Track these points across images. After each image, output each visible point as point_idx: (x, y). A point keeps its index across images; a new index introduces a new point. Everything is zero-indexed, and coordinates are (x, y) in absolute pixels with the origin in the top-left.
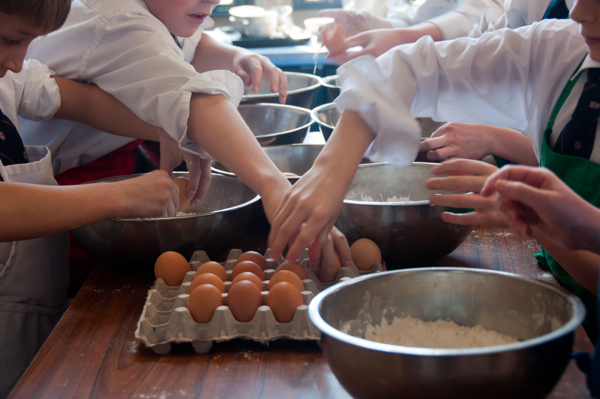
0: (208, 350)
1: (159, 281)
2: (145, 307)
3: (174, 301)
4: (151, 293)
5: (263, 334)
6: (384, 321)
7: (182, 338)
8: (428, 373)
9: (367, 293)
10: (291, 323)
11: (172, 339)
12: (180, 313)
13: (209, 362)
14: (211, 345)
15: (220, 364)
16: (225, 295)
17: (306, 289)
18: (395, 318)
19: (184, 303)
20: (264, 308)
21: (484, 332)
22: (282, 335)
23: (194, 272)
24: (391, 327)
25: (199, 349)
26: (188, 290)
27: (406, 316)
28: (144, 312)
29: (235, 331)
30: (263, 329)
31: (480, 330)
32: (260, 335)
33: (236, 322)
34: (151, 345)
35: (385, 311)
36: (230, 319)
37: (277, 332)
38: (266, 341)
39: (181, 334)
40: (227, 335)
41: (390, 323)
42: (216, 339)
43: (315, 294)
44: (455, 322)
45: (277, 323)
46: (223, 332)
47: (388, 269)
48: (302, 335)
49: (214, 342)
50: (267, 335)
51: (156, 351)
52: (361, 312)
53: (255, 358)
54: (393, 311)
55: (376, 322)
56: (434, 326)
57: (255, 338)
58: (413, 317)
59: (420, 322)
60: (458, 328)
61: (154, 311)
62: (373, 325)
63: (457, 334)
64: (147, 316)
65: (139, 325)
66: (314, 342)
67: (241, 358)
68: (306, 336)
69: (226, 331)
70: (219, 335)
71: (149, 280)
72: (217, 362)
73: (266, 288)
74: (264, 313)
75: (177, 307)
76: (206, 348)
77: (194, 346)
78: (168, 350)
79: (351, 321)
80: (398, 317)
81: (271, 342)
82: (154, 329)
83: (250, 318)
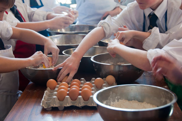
0: (63, 109)
1: (48, 88)
2: (44, 96)
3: (52, 94)
4: (45, 92)
5: (80, 104)
6: (116, 101)
7: (55, 106)
8: (129, 116)
9: (111, 92)
10: (88, 101)
11: (52, 106)
12: (54, 98)
13: (63, 113)
14: (64, 108)
15: (66, 114)
16: (68, 92)
17: (93, 91)
18: (120, 100)
19: (56, 95)
20: (80, 97)
21: (147, 104)
22: (86, 105)
23: (59, 86)
24: (118, 102)
25: (60, 109)
26: (57, 91)
27: (123, 99)
28: (43, 97)
29: (71, 103)
30: (80, 103)
31: (145, 103)
32: (79, 105)
33: (71, 101)
34: (46, 108)
35: (116, 98)
36: (70, 100)
37: (84, 104)
38: (80, 106)
39: (55, 104)
40: (69, 105)
41: (118, 101)
42: (65, 106)
43: (96, 92)
44: (138, 101)
45: (84, 101)
46: (67, 104)
47: (118, 85)
48: (91, 105)
49: (65, 107)
50: (81, 105)
51: (47, 109)
52: (109, 98)
53: (77, 111)
54: (119, 97)
55: (114, 101)
56: (131, 102)
57: (77, 105)
58: (125, 99)
59: (127, 101)
60: (139, 103)
61: (47, 97)
62: (113, 102)
63: (138, 105)
64: (44, 99)
65: (42, 101)
66: (95, 107)
67: (73, 112)
68: (93, 105)
69: (68, 103)
70: (66, 105)
71: (45, 88)
72: (66, 113)
73: (80, 90)
74: (80, 98)
75: (53, 96)
76: (63, 108)
77: (59, 108)
78: (51, 109)
79: (106, 101)
80: (121, 99)
81: (82, 107)
82: (47, 103)
83: (76, 100)
